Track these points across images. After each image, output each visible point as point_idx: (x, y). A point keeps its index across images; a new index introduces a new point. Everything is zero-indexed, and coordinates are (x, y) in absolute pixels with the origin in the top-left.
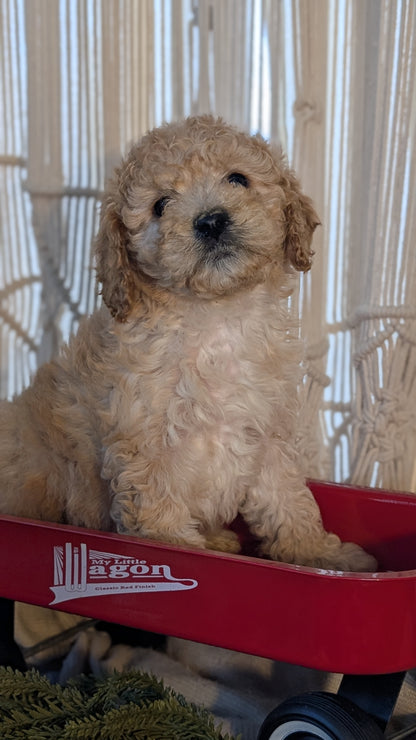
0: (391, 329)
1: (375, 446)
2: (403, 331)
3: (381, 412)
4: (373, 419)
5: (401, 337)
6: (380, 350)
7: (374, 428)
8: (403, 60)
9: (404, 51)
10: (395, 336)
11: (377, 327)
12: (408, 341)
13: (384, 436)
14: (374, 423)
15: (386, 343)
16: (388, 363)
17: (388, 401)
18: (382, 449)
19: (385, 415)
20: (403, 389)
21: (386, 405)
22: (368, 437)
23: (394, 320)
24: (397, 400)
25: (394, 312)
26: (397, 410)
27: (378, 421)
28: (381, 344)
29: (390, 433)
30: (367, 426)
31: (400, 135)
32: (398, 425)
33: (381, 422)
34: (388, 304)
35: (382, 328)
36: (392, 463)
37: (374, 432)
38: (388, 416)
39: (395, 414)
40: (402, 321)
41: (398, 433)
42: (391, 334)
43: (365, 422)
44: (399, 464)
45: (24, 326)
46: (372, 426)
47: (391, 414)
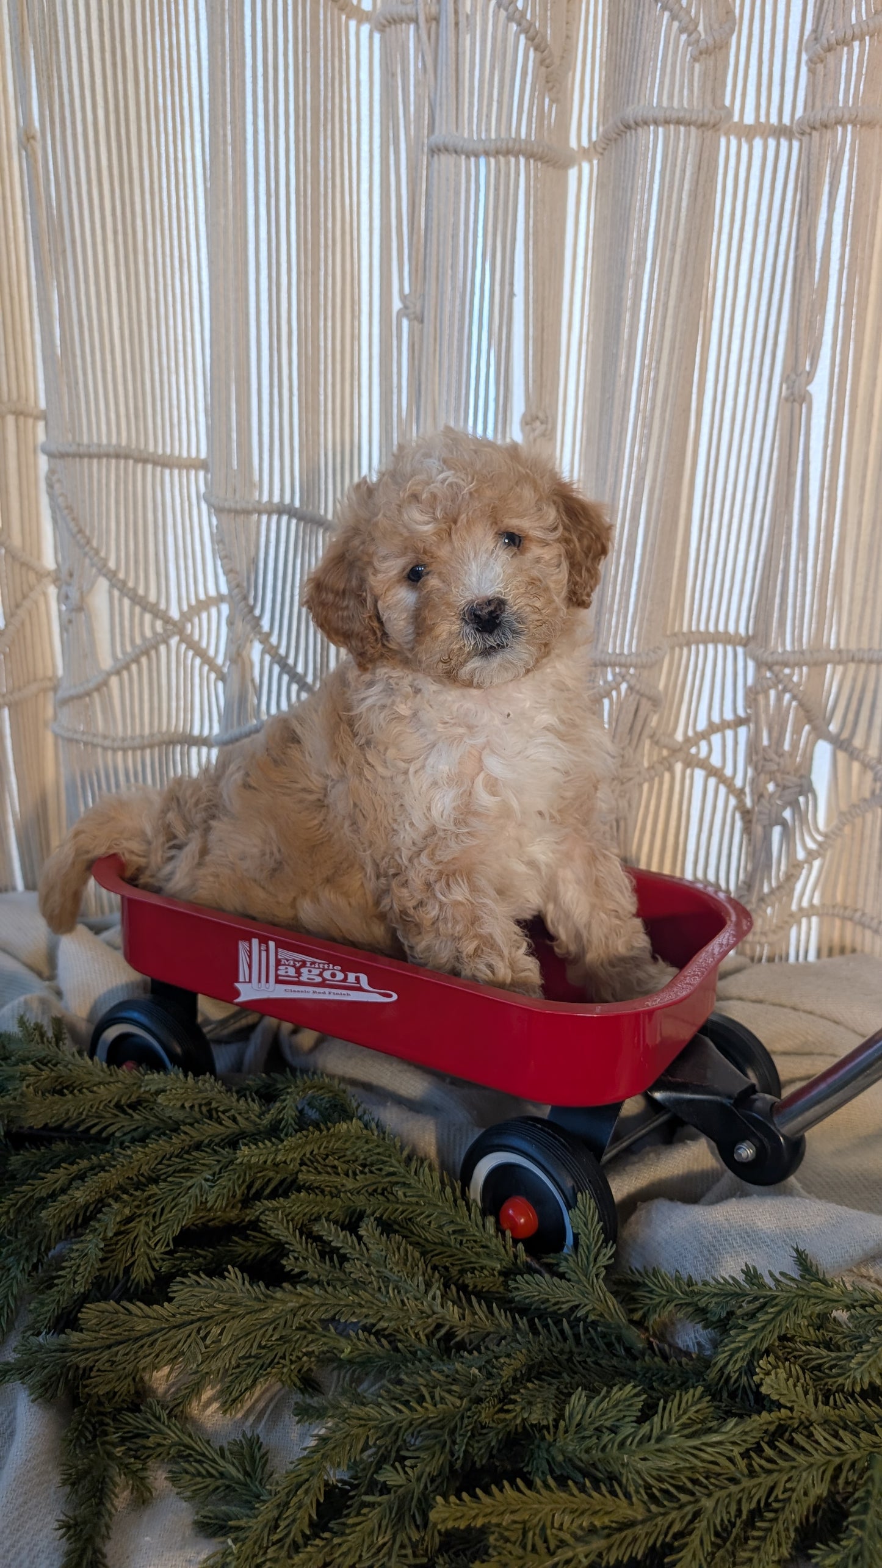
0: (619, 679)
2: (633, 682)
5: (630, 688)
6: (606, 702)
8: (646, 372)
9: (647, 362)
10: (624, 687)
11: (605, 676)
12: (638, 692)
15: (614, 693)
16: (615, 716)
20: (630, 743)
23: (624, 670)
24: (623, 756)
25: (623, 660)
28: (608, 695)
31: (639, 459)
32: (622, 783)
34: (618, 651)
35: (610, 677)
36: (615, 824)
40: (632, 671)
42: (619, 685)
44: (622, 824)
45: (211, 652)
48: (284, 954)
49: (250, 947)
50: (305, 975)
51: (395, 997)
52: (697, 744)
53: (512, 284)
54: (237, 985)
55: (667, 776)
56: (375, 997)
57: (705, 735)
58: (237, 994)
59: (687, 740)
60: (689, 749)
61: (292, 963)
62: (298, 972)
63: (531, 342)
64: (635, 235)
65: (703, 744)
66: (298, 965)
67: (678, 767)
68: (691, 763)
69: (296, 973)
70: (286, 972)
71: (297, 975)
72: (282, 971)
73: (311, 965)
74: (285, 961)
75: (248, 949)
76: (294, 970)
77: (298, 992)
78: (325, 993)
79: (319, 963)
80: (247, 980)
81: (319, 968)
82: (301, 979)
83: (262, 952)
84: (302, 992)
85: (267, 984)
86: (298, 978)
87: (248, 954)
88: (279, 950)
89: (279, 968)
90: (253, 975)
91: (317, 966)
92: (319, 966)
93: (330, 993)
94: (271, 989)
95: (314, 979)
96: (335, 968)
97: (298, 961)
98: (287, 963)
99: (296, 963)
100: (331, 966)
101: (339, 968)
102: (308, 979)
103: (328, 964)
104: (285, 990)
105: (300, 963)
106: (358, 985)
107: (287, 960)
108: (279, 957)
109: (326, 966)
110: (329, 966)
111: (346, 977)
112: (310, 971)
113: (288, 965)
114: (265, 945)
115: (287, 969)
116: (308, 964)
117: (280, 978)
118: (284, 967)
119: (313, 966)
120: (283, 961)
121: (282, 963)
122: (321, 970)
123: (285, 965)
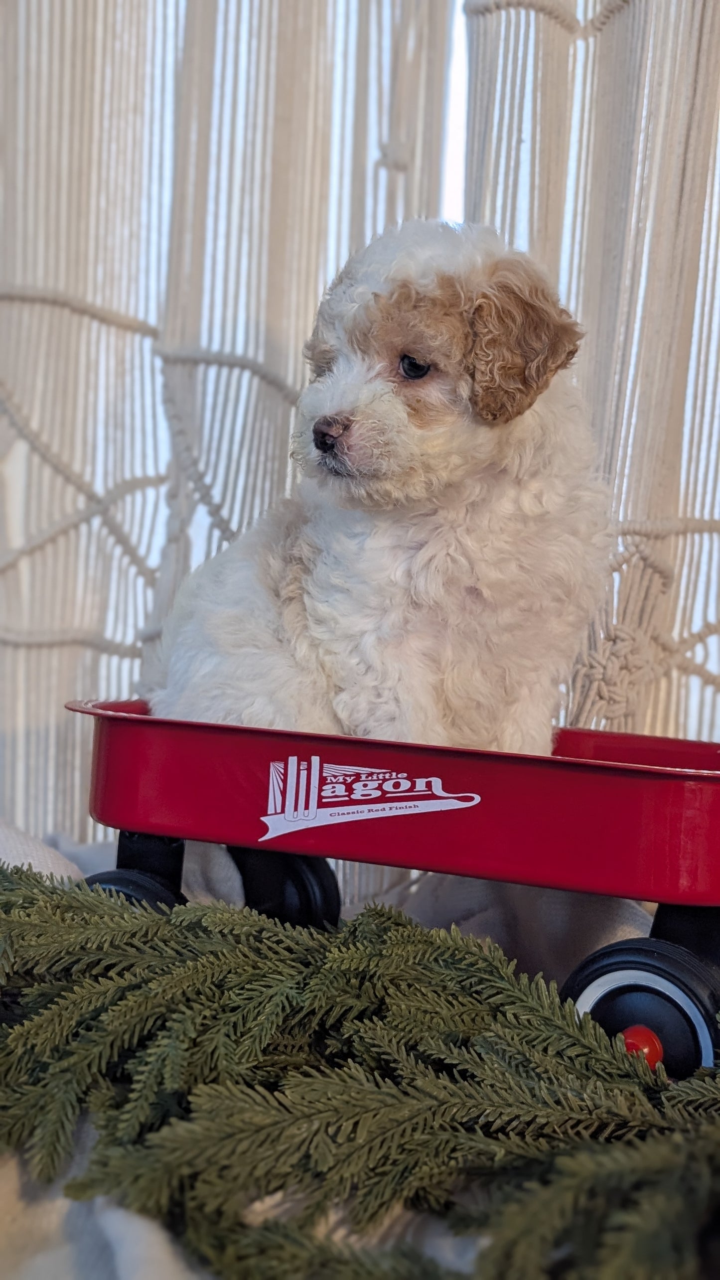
0: (632, 549)
1: (601, 698)
2: (646, 553)
3: (613, 654)
4: (604, 662)
5: (643, 560)
6: (616, 577)
7: (604, 674)
10: (636, 558)
11: (615, 547)
13: (615, 684)
14: (605, 668)
15: (625, 567)
17: (623, 640)
18: (611, 701)
19: (618, 657)
20: (640, 626)
21: (620, 644)
22: (595, 685)
23: (636, 539)
24: (633, 640)
25: (635, 528)
26: (632, 652)
27: (610, 665)
28: (619, 568)
29: (622, 682)
30: (594, 671)
32: (631, 673)
33: (614, 667)
35: (621, 549)
36: (623, 719)
37: (603, 679)
38: (622, 659)
39: (630, 657)
41: (630, 683)
42: (631, 556)
43: (592, 667)
44: (629, 721)
45: (134, 539)
46: (602, 670)
47: (625, 657)
48: (331, 770)
49: (286, 769)
50: (359, 791)
51: (477, 799)
52: (692, 648)
53: (520, 131)
54: (262, 819)
55: (663, 683)
56: (453, 804)
57: (701, 638)
58: (265, 829)
59: (683, 641)
60: (686, 651)
61: (341, 780)
62: (350, 789)
63: (536, 193)
64: (646, 91)
65: (699, 649)
66: (349, 780)
67: (675, 674)
68: (687, 669)
69: (346, 791)
70: (333, 792)
71: (347, 793)
72: (327, 791)
73: (367, 777)
74: (333, 778)
75: (282, 771)
76: (343, 787)
77: (348, 813)
78: (384, 809)
79: (379, 774)
80: (279, 810)
81: (378, 780)
82: (353, 797)
83: (302, 772)
84: (353, 813)
85: (307, 811)
86: (348, 796)
87: (282, 777)
88: (325, 765)
89: (324, 788)
90: (287, 803)
91: (375, 777)
92: (378, 777)
93: (391, 809)
94: (311, 816)
95: (370, 795)
96: (399, 776)
97: (350, 776)
98: (334, 781)
99: (347, 778)
100: (394, 774)
101: (405, 775)
102: (363, 795)
103: (390, 773)
104: (331, 815)
105: (352, 778)
106: (430, 792)
107: (335, 777)
108: (324, 775)
109: (387, 776)
110: (392, 775)
111: (414, 785)
112: (365, 786)
113: (336, 783)
114: (306, 763)
115: (334, 787)
116: (363, 777)
117: (324, 800)
118: (330, 786)
119: (370, 778)
120: (329, 778)
121: (329, 781)
122: (381, 782)
123: (332, 783)
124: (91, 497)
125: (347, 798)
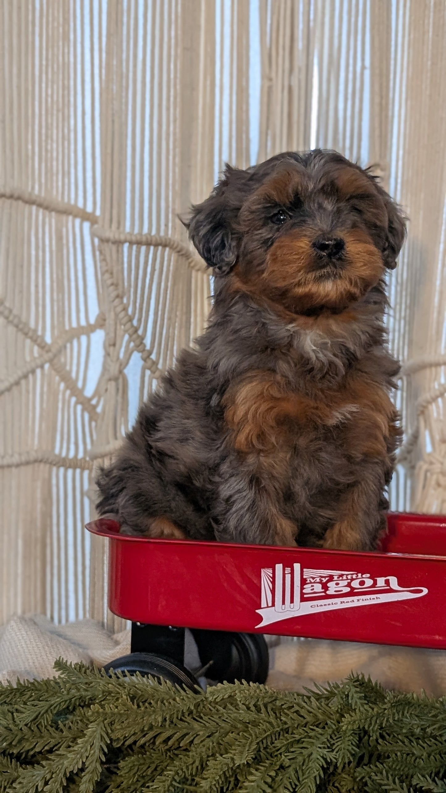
48: (309, 573)
49: (274, 573)
50: (332, 588)
51: (425, 591)
54: (257, 611)
56: (406, 595)
58: (260, 619)
61: (318, 580)
62: (325, 587)
66: (324, 580)
69: (322, 589)
70: (313, 589)
71: (323, 590)
72: (308, 589)
73: (338, 578)
74: (311, 580)
75: (271, 575)
76: (320, 586)
77: (325, 605)
78: (353, 601)
79: (347, 575)
80: (270, 604)
81: (347, 579)
82: (328, 592)
83: (286, 575)
84: (329, 604)
85: (292, 604)
86: (325, 592)
87: (271, 580)
88: (305, 570)
89: (305, 587)
90: (276, 599)
91: (345, 577)
92: (347, 577)
93: (358, 600)
94: (296, 608)
95: (342, 591)
96: (364, 576)
97: (325, 577)
98: (313, 581)
99: (323, 579)
100: (360, 575)
101: (368, 575)
102: (336, 591)
103: (356, 574)
104: (311, 607)
105: (327, 579)
106: (388, 588)
107: (313, 578)
108: (305, 577)
109: (354, 576)
110: (358, 576)
111: (375, 583)
112: (337, 584)
113: (314, 583)
114: (290, 569)
115: (312, 586)
116: (336, 578)
117: (305, 596)
118: (310, 585)
119: (341, 578)
120: (308, 580)
121: (308, 582)
122: (349, 581)
123: (311, 583)
124: (43, 346)
125: (323, 594)
